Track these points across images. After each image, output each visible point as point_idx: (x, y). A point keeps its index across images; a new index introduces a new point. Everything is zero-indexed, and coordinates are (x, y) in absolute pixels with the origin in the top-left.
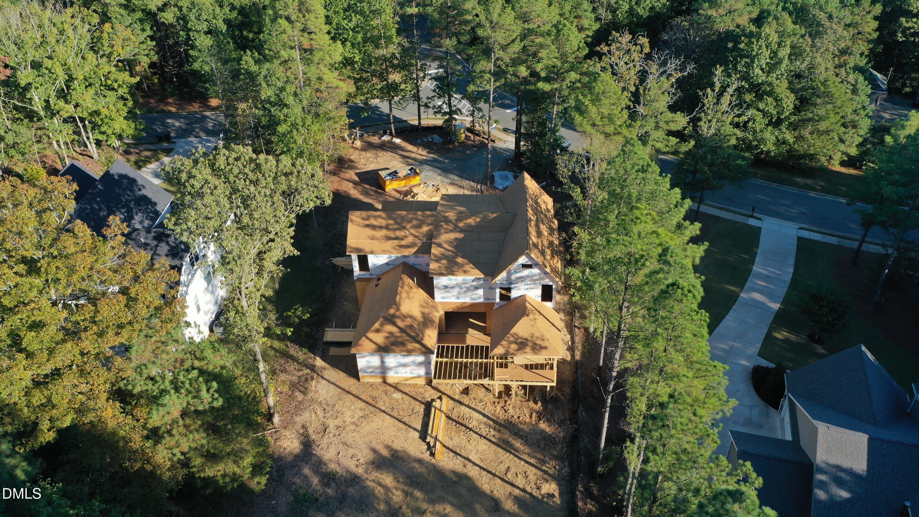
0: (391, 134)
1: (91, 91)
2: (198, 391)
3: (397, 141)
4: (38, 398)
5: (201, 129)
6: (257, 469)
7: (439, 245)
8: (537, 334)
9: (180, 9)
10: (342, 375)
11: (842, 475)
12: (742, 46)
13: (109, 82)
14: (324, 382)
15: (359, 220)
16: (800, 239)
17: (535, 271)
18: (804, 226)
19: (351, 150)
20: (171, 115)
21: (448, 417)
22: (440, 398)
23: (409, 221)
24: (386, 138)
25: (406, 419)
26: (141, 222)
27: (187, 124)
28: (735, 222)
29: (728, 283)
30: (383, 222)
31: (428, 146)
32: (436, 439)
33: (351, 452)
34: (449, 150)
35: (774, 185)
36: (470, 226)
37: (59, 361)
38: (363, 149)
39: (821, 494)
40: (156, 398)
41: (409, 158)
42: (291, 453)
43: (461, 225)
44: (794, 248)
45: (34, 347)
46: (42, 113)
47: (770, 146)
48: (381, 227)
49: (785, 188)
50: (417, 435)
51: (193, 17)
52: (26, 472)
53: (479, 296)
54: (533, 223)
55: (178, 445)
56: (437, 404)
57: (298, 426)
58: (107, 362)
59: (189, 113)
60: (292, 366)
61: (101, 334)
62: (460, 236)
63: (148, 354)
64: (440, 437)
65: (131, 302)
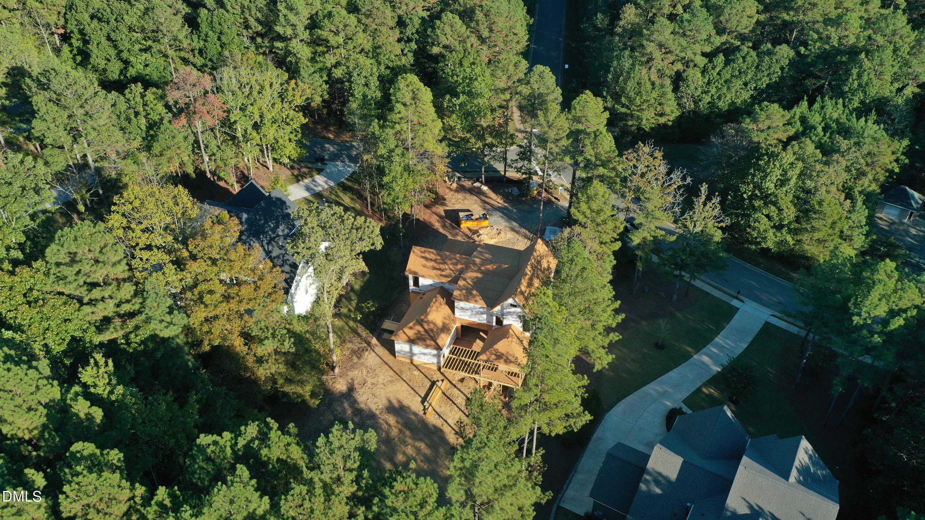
0: (481, 182)
1: (275, 126)
2: (284, 341)
3: (485, 188)
4: (205, 328)
5: (347, 156)
6: (313, 394)
7: (465, 280)
8: (511, 353)
9: (348, 67)
10: (387, 352)
11: (661, 479)
12: (761, 163)
13: (288, 120)
14: (374, 354)
15: (419, 252)
16: (767, 324)
17: (518, 310)
18: (776, 313)
19: (447, 191)
20: (329, 141)
21: (443, 393)
22: (443, 381)
23: (451, 259)
24: (477, 184)
25: (416, 389)
26: (283, 231)
27: (338, 150)
28: (720, 300)
29: (689, 345)
30: (433, 257)
31: (506, 197)
32: (430, 404)
33: (376, 400)
34: (521, 202)
35: (771, 276)
36: (488, 270)
37: (218, 312)
38: (457, 191)
39: (643, 487)
40: (262, 340)
41: (488, 203)
42: (340, 392)
43: (483, 268)
44: (757, 329)
45: (208, 302)
46: (241, 139)
47: (770, 244)
48: (431, 260)
49: (778, 280)
50: (420, 399)
51: (355, 75)
52: (193, 364)
53: (482, 319)
54: (527, 277)
55: (270, 368)
56: (439, 384)
57: (349, 378)
58: (241, 316)
59: (342, 141)
60: (357, 340)
61: (240, 301)
62: (479, 275)
63: (263, 316)
64: (433, 404)
65: (257, 288)
